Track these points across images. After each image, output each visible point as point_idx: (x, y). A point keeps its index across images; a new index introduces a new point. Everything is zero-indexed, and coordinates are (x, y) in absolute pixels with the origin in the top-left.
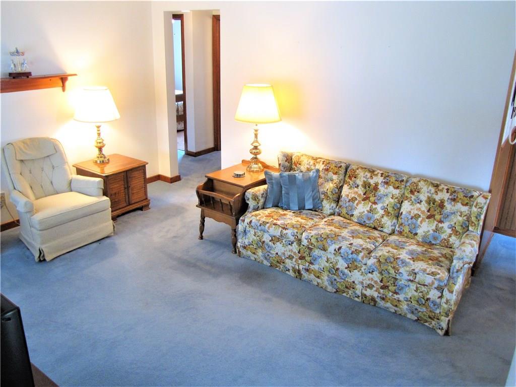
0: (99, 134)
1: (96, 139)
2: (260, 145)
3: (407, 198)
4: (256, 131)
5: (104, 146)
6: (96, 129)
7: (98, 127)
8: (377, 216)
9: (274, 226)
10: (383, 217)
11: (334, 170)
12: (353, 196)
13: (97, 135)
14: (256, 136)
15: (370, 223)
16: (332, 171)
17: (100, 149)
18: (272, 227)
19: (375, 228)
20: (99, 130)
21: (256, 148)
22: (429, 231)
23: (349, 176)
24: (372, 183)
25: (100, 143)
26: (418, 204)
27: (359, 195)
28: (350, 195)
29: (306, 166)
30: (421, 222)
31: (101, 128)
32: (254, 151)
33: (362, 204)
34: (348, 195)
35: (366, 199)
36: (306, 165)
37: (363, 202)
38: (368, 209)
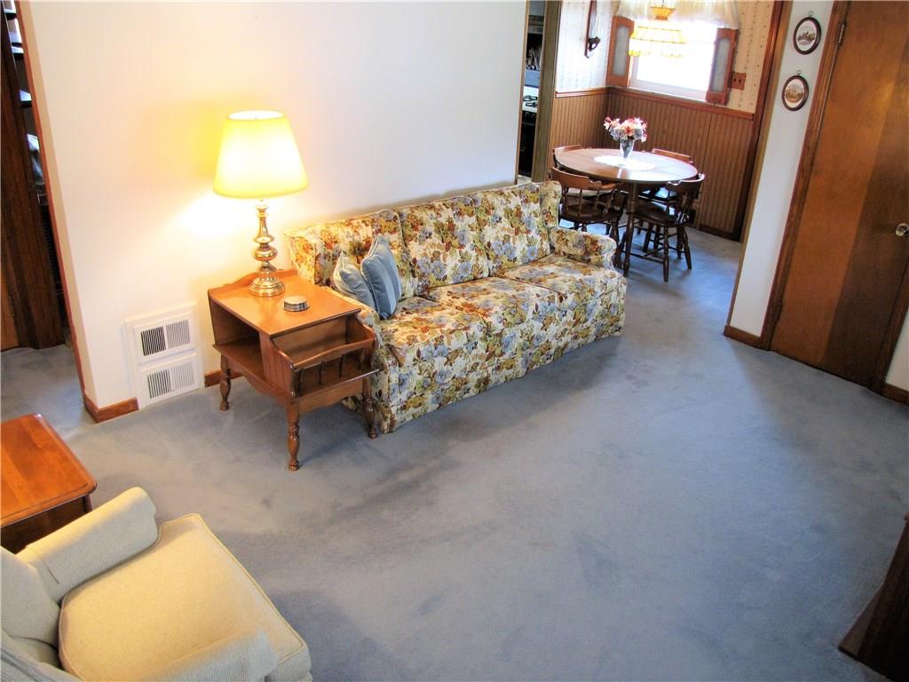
2: (272, 239)
3: (485, 222)
4: (262, 211)
8: (472, 262)
9: (453, 335)
10: (478, 259)
11: (389, 227)
12: (432, 251)
14: (263, 220)
15: (468, 275)
16: (387, 229)
18: (452, 339)
19: (475, 279)
21: (265, 246)
22: (524, 249)
23: (413, 227)
24: (444, 223)
26: (499, 224)
27: (439, 246)
28: (428, 252)
29: (348, 240)
30: (514, 242)
32: (261, 254)
33: (449, 256)
34: (425, 254)
35: (449, 246)
36: (346, 239)
37: (448, 253)
38: (459, 258)
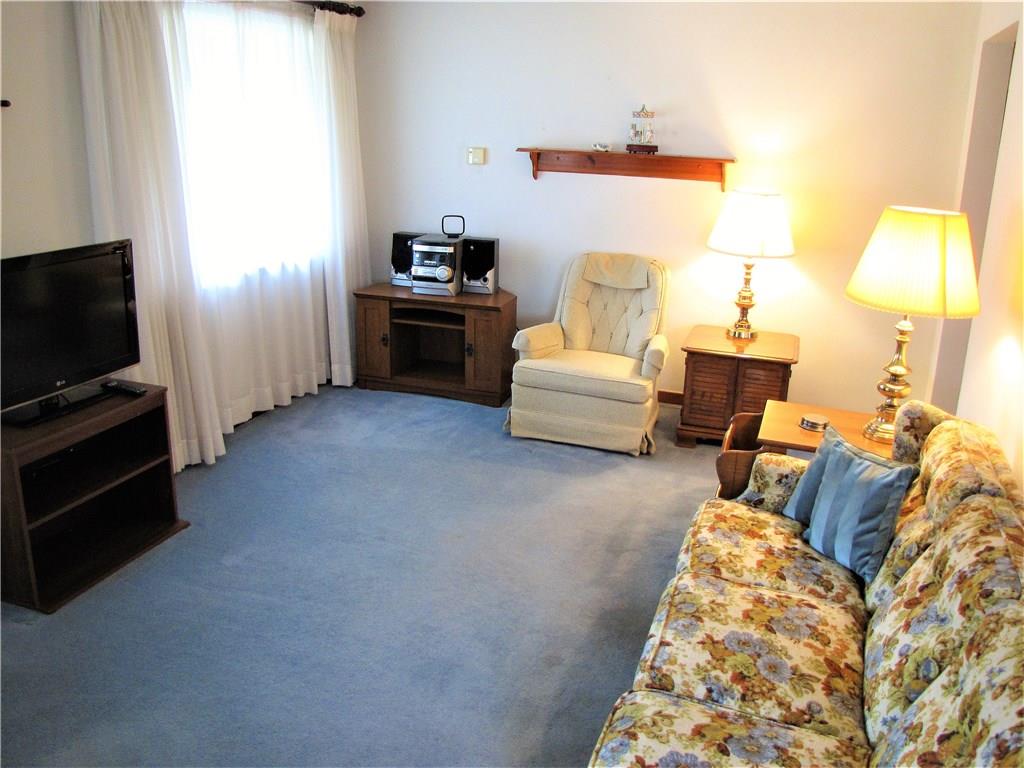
0: (747, 282)
1: (740, 290)
4: (902, 333)
5: (752, 306)
6: (745, 270)
7: (749, 267)
13: (743, 281)
17: (744, 310)
20: (747, 274)
21: (896, 379)
25: (744, 298)
31: (752, 271)
32: (890, 386)
